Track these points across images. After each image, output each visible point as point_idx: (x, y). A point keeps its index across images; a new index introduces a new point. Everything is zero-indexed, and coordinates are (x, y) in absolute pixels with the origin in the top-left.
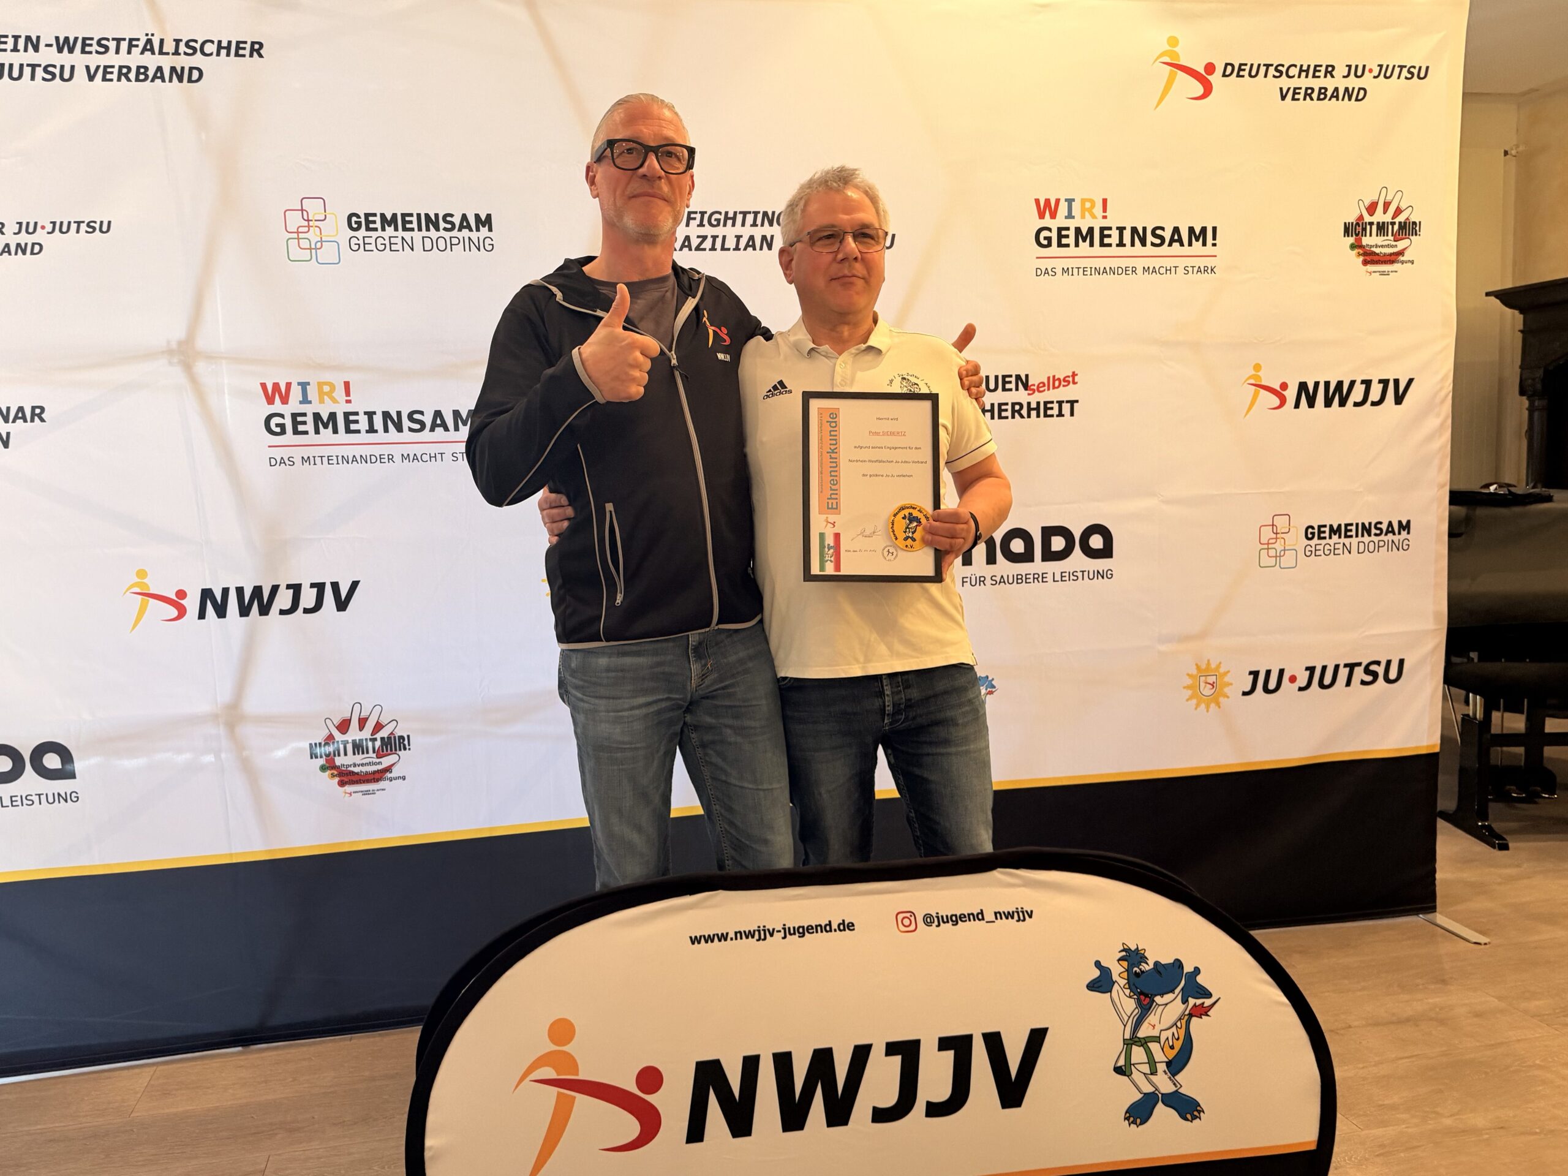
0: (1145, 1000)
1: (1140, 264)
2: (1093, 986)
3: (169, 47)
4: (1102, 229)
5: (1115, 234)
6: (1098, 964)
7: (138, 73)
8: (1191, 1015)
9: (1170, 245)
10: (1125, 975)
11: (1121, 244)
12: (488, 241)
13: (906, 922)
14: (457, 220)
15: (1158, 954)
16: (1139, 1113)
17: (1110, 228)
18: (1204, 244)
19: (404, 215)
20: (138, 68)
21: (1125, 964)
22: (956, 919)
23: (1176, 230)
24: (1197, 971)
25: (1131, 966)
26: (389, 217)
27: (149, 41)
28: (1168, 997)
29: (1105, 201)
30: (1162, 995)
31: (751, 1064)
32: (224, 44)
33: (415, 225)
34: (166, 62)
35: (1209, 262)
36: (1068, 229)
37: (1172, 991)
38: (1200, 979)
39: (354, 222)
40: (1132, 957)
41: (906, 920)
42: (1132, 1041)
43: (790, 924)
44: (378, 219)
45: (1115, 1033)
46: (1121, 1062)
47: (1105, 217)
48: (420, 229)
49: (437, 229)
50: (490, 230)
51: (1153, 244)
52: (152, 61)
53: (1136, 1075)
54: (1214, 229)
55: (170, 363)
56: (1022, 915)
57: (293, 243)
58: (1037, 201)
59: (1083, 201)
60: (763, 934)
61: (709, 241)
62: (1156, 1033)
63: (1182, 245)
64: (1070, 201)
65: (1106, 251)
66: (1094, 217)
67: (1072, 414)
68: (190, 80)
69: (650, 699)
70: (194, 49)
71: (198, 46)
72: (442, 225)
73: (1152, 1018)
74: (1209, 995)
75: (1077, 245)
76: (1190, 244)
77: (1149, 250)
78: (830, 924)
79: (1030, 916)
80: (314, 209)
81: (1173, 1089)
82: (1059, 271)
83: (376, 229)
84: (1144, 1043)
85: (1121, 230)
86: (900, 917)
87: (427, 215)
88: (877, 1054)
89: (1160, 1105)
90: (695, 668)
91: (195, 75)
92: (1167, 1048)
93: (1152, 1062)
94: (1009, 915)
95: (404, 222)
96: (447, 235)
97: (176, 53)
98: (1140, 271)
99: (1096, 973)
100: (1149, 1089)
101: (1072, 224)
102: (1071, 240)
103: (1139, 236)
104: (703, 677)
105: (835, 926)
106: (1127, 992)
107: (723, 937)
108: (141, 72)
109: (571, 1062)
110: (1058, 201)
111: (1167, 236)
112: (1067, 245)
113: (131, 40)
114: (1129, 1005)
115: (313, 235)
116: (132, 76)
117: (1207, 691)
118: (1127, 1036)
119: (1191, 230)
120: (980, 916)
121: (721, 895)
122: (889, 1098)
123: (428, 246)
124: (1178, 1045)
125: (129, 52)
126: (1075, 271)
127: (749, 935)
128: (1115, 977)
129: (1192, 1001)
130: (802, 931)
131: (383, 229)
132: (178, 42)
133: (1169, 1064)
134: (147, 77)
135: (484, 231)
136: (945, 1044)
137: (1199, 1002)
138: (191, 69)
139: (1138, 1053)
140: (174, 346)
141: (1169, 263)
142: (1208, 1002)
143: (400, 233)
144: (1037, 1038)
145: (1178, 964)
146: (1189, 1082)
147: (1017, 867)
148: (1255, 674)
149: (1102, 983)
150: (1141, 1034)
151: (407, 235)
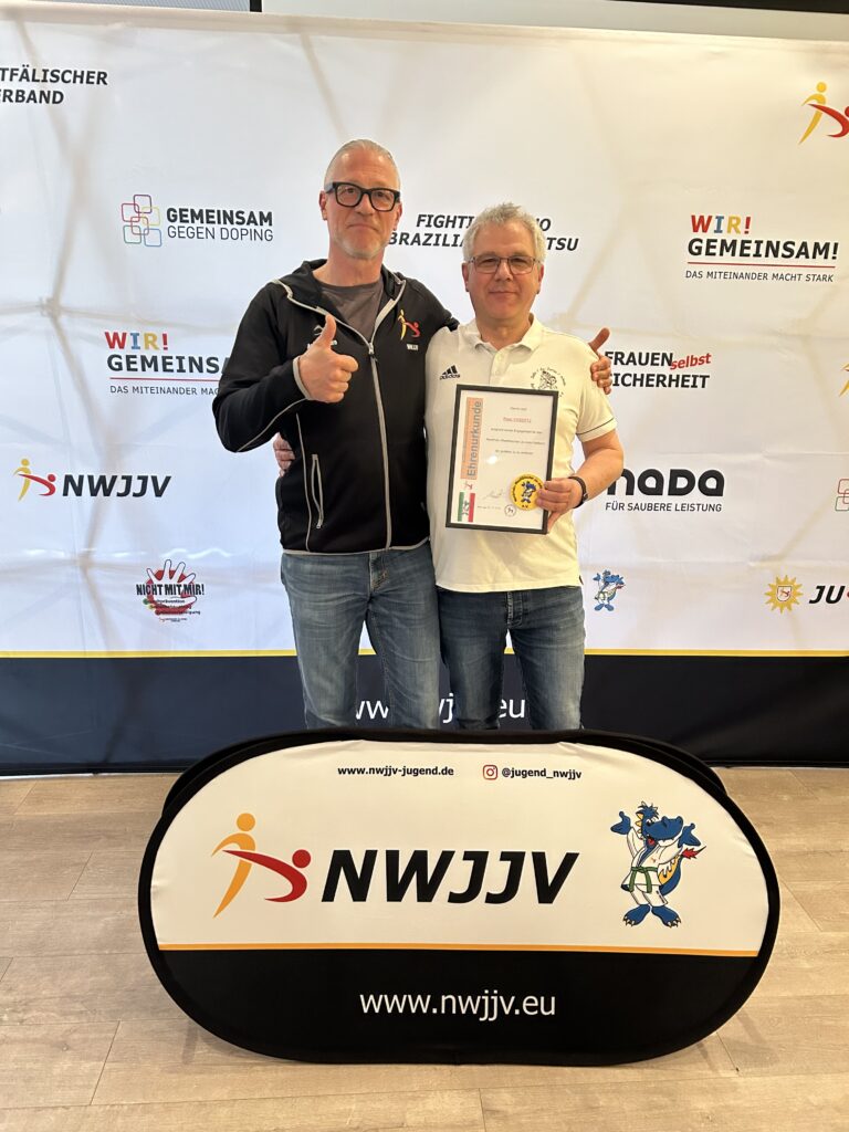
0: (651, 842)
1: (770, 271)
2: (616, 829)
3: (39, 76)
4: (743, 242)
5: (753, 246)
6: (621, 814)
7: (17, 96)
8: (682, 856)
9: (797, 257)
10: (640, 824)
11: (757, 255)
12: (268, 233)
13: (490, 772)
14: (246, 216)
15: (666, 811)
16: (635, 917)
17: (750, 242)
18: (826, 257)
19: (208, 211)
20: (18, 91)
21: (641, 816)
22: (525, 774)
23: (804, 245)
24: (693, 826)
25: (645, 818)
26: (197, 212)
27: (25, 71)
28: (669, 842)
29: (748, 219)
30: (664, 840)
31: (370, 857)
32: (79, 73)
33: (216, 219)
34: (37, 87)
35: (828, 272)
36: (715, 241)
37: (672, 838)
38: (693, 832)
39: (171, 215)
40: (647, 812)
41: (490, 771)
42: (638, 869)
43: (409, 767)
44: (189, 213)
45: (626, 861)
46: (627, 882)
47: (747, 232)
48: (219, 222)
49: (232, 223)
50: (270, 224)
51: (783, 256)
52: (27, 87)
53: (636, 892)
54: (836, 245)
55: (42, 315)
56: (574, 775)
57: (128, 230)
58: (693, 217)
59: (731, 219)
60: (389, 771)
61: (434, 238)
62: (655, 865)
63: (807, 257)
64: (720, 219)
65: (744, 260)
66: (737, 231)
67: (703, 386)
68: (54, 102)
69: (341, 594)
70: (57, 77)
71: (60, 75)
72: (235, 220)
73: (654, 855)
74: (698, 844)
75: (721, 254)
76: (814, 257)
77: (780, 260)
78: (436, 769)
79: (579, 777)
80: (143, 203)
81: (661, 904)
82: (705, 274)
83: (187, 221)
84: (645, 871)
85: (759, 243)
86: (486, 768)
87: (224, 212)
88: (457, 860)
89: (650, 914)
90: (373, 577)
91: (58, 97)
92: (661, 877)
93: (649, 885)
94: (564, 775)
95: (208, 217)
96: (239, 227)
97: (45, 80)
98: (770, 277)
99: (620, 820)
100: (644, 902)
101: (719, 237)
102: (717, 251)
103: (772, 248)
104: (379, 582)
105: (439, 771)
106: (640, 835)
107: (361, 771)
108: (20, 93)
109: (250, 842)
110: (710, 218)
111: (796, 249)
112: (714, 254)
113: (12, 70)
114: (640, 844)
115: (142, 225)
116: (13, 97)
117: (783, 598)
118: (634, 865)
119: (817, 245)
120: (543, 773)
121: (362, 743)
122: (462, 887)
123: (225, 236)
124: (670, 875)
125: (11, 80)
126: (718, 275)
127: (379, 771)
128: (632, 825)
129: (685, 847)
130: (416, 772)
131: (193, 222)
132: (45, 71)
133: (661, 887)
134: (24, 98)
135: (266, 225)
136: (505, 856)
137: (690, 848)
138: (55, 93)
139: (640, 878)
140: (45, 302)
141: (794, 271)
142: (696, 849)
143: (205, 225)
144: (570, 859)
145: (680, 820)
146: (673, 901)
147: (574, 742)
148: (822, 589)
149: (622, 828)
150: (644, 865)
151: (210, 227)
